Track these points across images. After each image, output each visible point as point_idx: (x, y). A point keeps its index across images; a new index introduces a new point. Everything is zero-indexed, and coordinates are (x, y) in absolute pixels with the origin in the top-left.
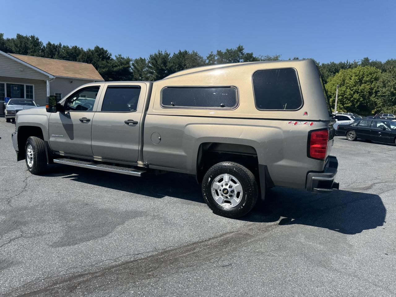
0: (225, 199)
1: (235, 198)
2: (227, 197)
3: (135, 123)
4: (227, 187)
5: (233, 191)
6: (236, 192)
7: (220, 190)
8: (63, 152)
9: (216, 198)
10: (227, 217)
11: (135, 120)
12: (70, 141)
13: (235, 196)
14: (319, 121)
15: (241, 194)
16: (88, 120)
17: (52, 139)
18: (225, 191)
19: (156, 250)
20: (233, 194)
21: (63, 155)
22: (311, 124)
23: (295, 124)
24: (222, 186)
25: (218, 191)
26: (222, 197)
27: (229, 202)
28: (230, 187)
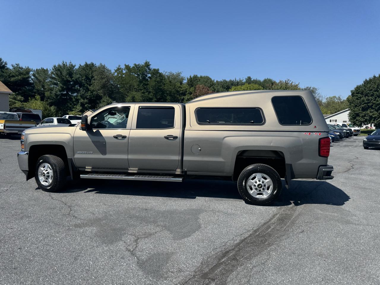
0: (258, 192)
1: (266, 190)
2: (260, 190)
3: (175, 138)
4: (261, 183)
5: (265, 186)
6: (267, 186)
7: (255, 186)
8: (90, 168)
9: (251, 192)
10: (261, 206)
11: (174, 135)
12: (101, 156)
13: (266, 189)
14: (325, 132)
15: (271, 187)
16: (124, 137)
17: (76, 156)
18: (260, 186)
19: (249, 231)
20: (265, 188)
21: (90, 170)
22: (320, 134)
23: (309, 134)
24: (256, 182)
25: (253, 187)
26: (256, 191)
27: (261, 194)
28: (263, 182)
